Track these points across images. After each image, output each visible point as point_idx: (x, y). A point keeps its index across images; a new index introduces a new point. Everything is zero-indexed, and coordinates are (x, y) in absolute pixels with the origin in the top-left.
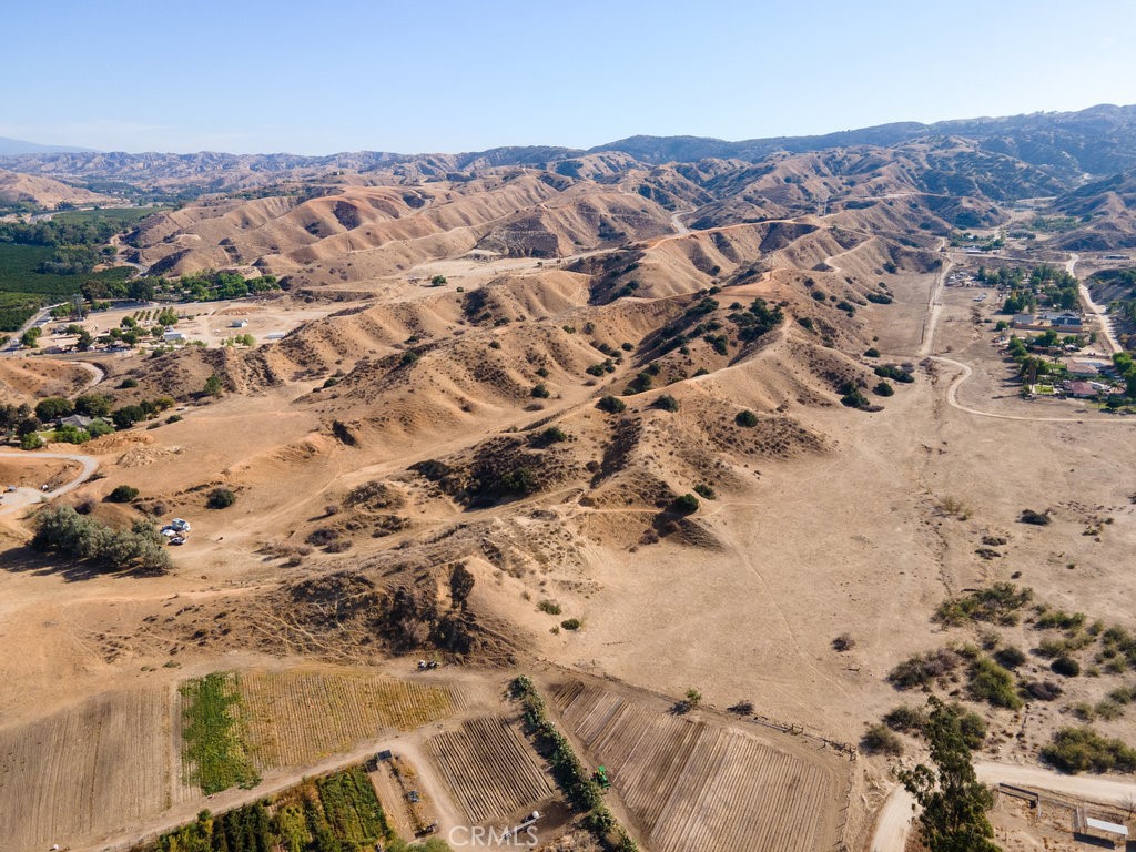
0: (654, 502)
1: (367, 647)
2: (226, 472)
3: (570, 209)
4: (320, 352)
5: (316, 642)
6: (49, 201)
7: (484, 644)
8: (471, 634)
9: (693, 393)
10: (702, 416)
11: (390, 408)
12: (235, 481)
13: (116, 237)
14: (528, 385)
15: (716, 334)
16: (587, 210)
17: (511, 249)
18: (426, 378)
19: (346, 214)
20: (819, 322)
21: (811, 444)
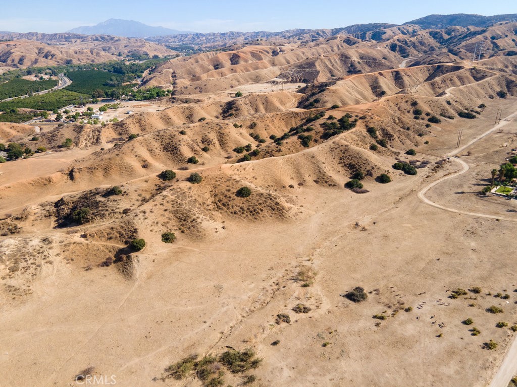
0: (124, 240)
3: (335, 57)
6: (151, 55)
9: (219, 173)
10: (215, 188)
11: (101, 164)
13: (148, 70)
14: (190, 155)
15: (306, 134)
16: (345, 58)
17: (292, 78)
18: (131, 148)
19: (235, 59)
20: (383, 130)
21: (278, 212)
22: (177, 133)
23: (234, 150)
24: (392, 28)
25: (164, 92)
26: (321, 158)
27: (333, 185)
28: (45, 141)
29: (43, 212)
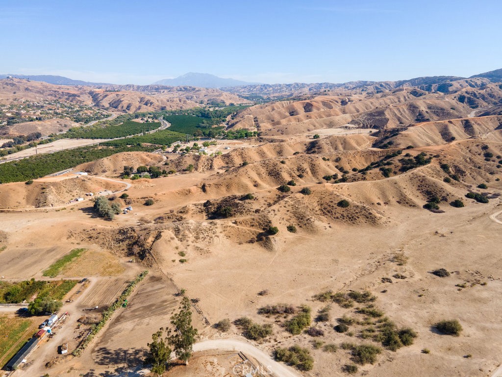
0: (262, 228)
1: (122, 252)
2: (156, 194)
3: (404, 107)
4: (235, 160)
5: (112, 247)
6: (228, 103)
7: (148, 259)
8: (147, 255)
10: (321, 199)
11: (225, 181)
12: (157, 198)
13: (230, 116)
14: (289, 179)
15: (387, 167)
16: (414, 108)
17: (363, 124)
18: (246, 172)
19: (308, 108)
20: (455, 167)
21: (372, 220)
22: (278, 163)
23: (324, 178)
24: (459, 81)
25: (251, 133)
26: (402, 185)
27: (413, 206)
28: (174, 166)
29: (197, 209)
